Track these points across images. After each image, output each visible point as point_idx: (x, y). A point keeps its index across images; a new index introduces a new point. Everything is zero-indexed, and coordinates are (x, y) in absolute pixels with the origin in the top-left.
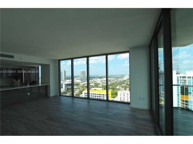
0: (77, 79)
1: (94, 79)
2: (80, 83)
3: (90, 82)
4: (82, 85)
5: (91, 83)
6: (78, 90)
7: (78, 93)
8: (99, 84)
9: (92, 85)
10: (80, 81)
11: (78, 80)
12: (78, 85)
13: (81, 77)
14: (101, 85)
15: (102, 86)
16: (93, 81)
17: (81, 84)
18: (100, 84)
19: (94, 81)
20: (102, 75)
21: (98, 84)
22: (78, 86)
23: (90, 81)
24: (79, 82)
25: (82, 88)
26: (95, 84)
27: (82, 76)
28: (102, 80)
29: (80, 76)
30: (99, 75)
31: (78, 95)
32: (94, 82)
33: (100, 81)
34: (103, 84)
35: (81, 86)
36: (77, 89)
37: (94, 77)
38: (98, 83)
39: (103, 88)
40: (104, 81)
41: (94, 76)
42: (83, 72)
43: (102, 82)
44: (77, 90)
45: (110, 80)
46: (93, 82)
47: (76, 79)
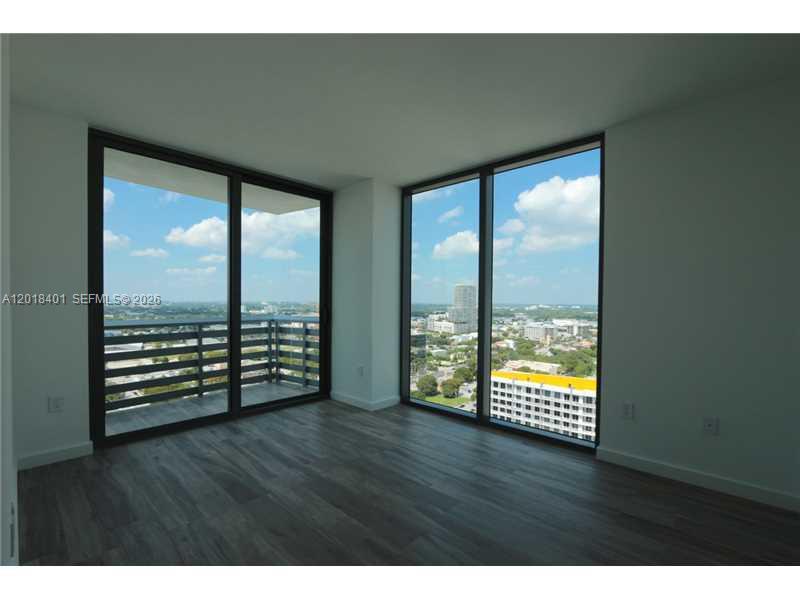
0: (440, 320)
1: (508, 320)
2: (452, 335)
3: (494, 335)
4: (464, 346)
5: (498, 340)
6: (449, 363)
7: (451, 377)
8: (538, 342)
9: (508, 349)
10: (452, 324)
11: (444, 323)
12: (446, 343)
13: (457, 311)
14: (546, 351)
15: (549, 354)
16: (505, 329)
17: (459, 339)
18: (542, 346)
19: (510, 329)
20: (541, 306)
21: (533, 344)
22: (447, 347)
23: (494, 327)
24: (446, 331)
25: (465, 357)
26: (520, 342)
27: (459, 307)
28: (549, 326)
29: (450, 306)
30: (529, 306)
31: (454, 387)
32: (511, 334)
33: (542, 333)
34: (557, 347)
35: (461, 350)
36: (444, 359)
37: (508, 310)
38: (531, 338)
39: (562, 363)
40: (560, 334)
41: (507, 308)
42: (465, 289)
43: (548, 336)
44: (443, 363)
45: (587, 327)
46: (505, 335)
47: (436, 317)
